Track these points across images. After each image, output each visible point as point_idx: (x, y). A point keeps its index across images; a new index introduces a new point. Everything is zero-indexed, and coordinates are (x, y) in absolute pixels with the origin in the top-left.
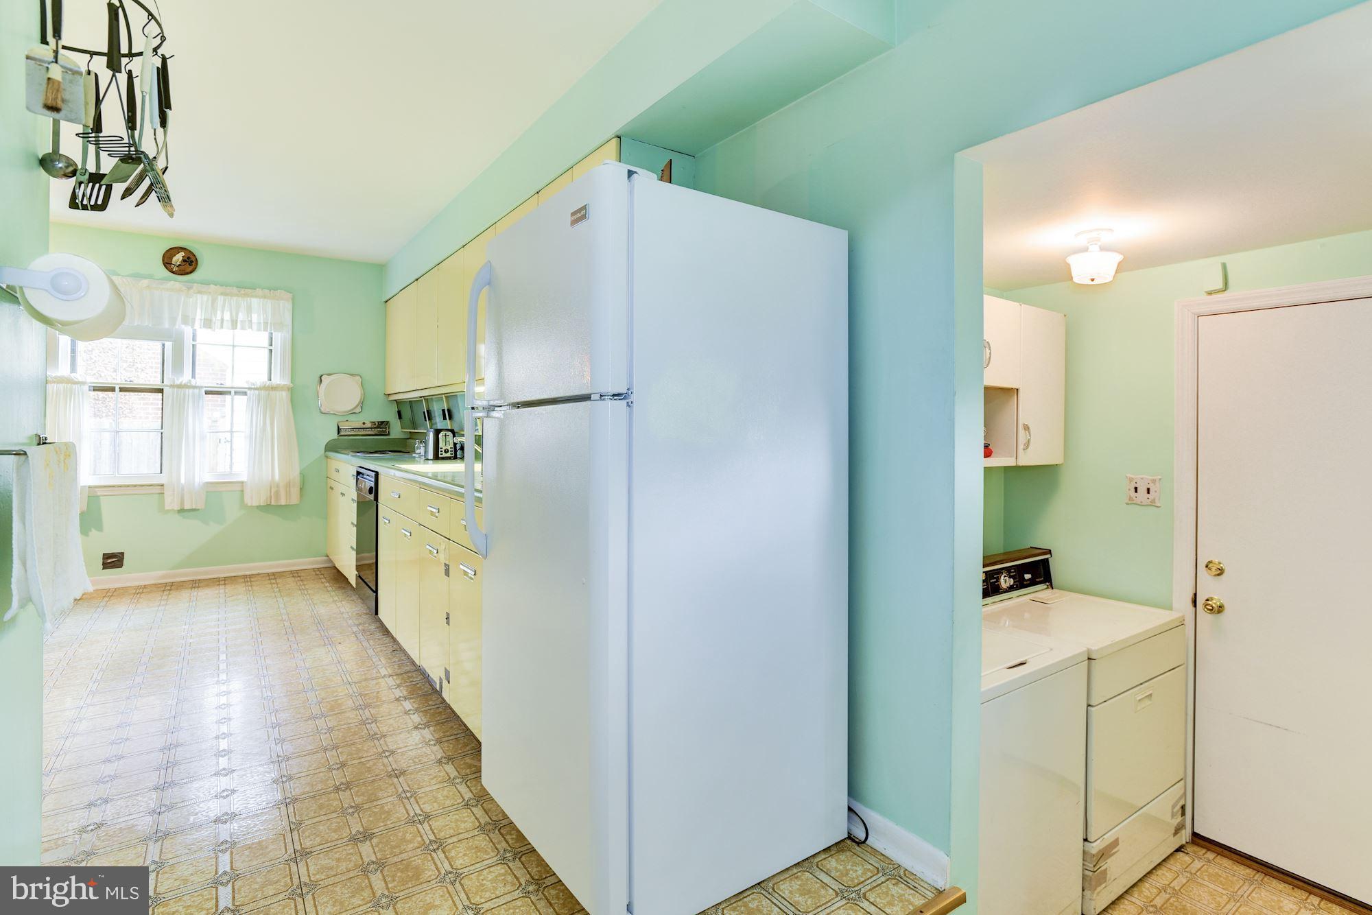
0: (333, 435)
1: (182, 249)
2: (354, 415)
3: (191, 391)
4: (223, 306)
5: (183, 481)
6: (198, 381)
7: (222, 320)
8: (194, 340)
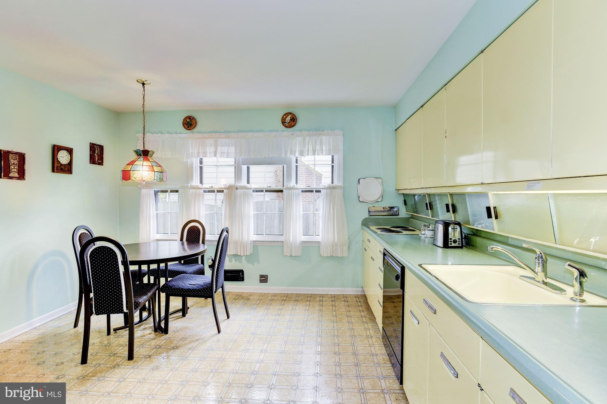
0: (367, 216)
1: (290, 113)
2: (378, 202)
3: (295, 191)
4: (309, 142)
5: (291, 240)
6: (298, 186)
7: (308, 150)
8: (297, 162)
